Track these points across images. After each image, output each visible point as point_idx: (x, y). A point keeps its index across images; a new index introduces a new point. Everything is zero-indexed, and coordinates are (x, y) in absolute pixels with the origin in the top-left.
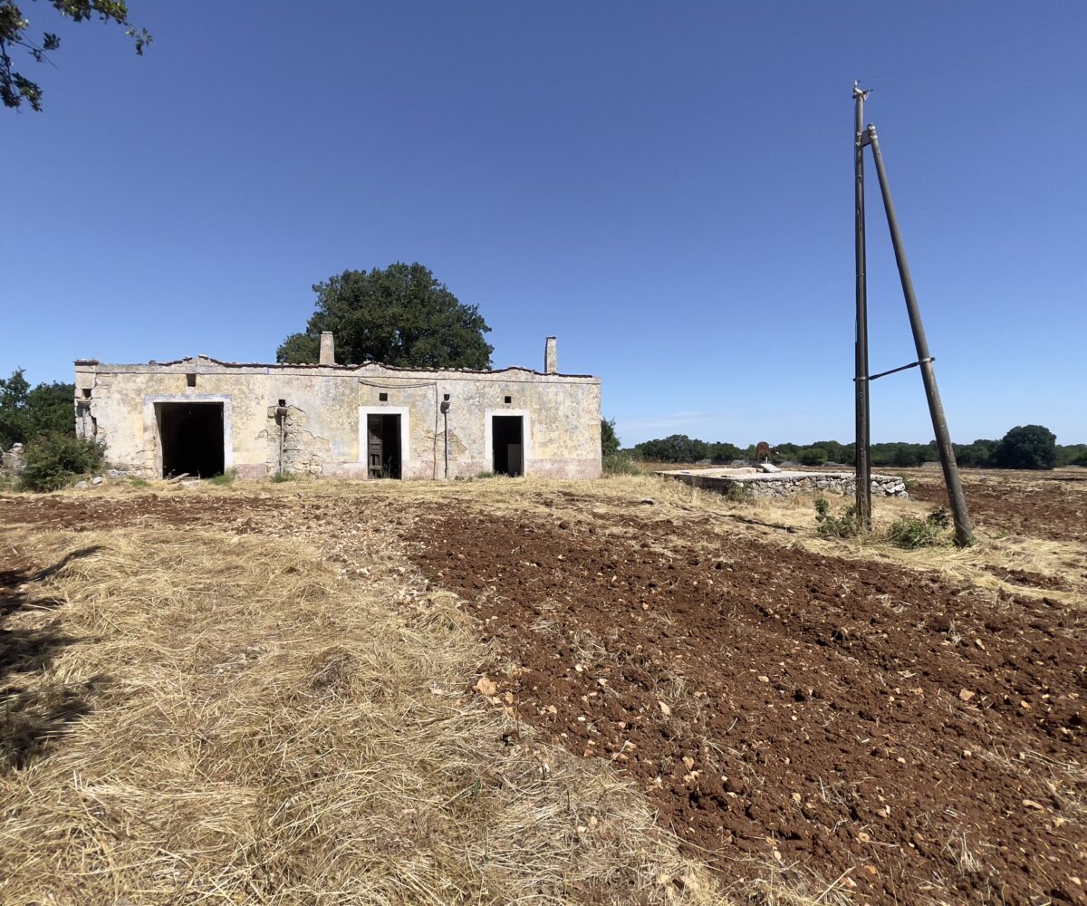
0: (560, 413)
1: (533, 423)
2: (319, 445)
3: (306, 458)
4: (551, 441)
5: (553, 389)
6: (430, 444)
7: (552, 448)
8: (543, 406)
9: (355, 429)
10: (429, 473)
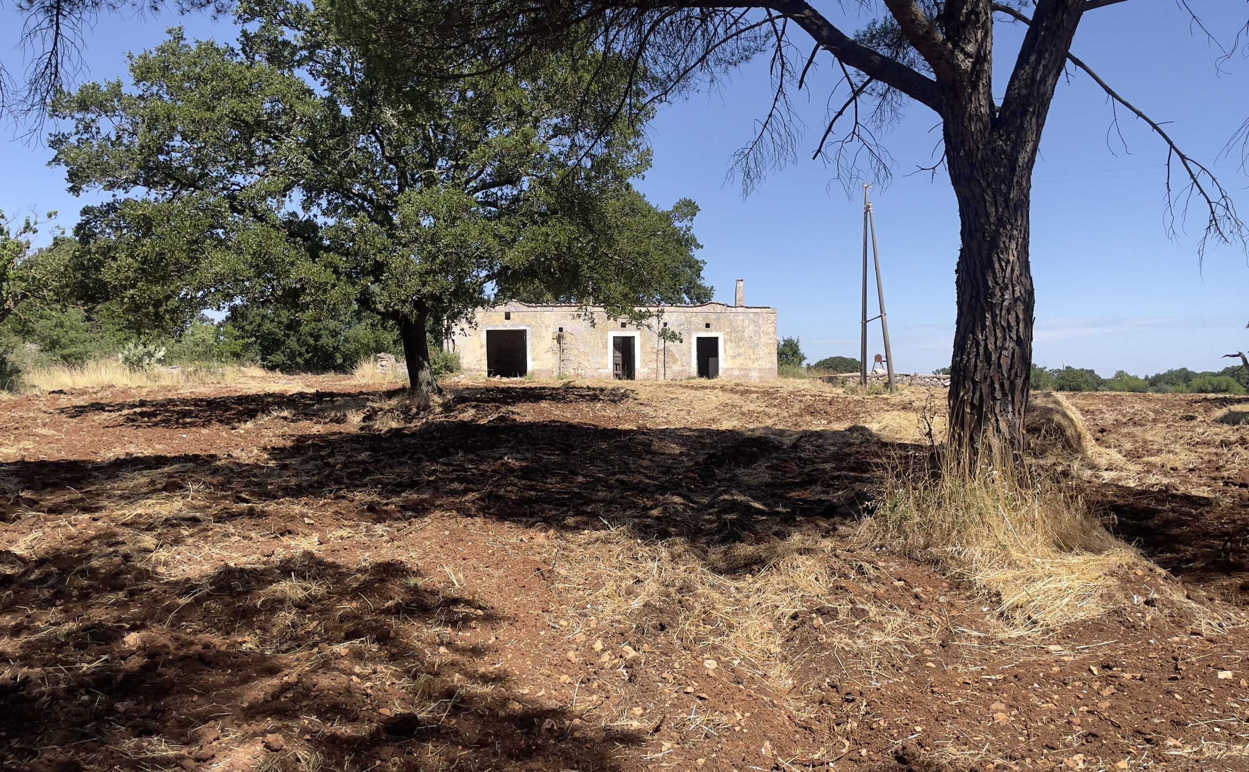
0: (746, 335)
1: (725, 342)
2: (583, 357)
3: (575, 365)
4: (739, 354)
5: (741, 317)
6: (654, 357)
7: (739, 360)
8: (733, 330)
9: (605, 347)
10: (654, 376)
